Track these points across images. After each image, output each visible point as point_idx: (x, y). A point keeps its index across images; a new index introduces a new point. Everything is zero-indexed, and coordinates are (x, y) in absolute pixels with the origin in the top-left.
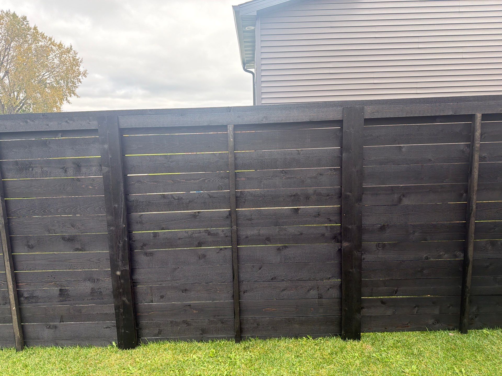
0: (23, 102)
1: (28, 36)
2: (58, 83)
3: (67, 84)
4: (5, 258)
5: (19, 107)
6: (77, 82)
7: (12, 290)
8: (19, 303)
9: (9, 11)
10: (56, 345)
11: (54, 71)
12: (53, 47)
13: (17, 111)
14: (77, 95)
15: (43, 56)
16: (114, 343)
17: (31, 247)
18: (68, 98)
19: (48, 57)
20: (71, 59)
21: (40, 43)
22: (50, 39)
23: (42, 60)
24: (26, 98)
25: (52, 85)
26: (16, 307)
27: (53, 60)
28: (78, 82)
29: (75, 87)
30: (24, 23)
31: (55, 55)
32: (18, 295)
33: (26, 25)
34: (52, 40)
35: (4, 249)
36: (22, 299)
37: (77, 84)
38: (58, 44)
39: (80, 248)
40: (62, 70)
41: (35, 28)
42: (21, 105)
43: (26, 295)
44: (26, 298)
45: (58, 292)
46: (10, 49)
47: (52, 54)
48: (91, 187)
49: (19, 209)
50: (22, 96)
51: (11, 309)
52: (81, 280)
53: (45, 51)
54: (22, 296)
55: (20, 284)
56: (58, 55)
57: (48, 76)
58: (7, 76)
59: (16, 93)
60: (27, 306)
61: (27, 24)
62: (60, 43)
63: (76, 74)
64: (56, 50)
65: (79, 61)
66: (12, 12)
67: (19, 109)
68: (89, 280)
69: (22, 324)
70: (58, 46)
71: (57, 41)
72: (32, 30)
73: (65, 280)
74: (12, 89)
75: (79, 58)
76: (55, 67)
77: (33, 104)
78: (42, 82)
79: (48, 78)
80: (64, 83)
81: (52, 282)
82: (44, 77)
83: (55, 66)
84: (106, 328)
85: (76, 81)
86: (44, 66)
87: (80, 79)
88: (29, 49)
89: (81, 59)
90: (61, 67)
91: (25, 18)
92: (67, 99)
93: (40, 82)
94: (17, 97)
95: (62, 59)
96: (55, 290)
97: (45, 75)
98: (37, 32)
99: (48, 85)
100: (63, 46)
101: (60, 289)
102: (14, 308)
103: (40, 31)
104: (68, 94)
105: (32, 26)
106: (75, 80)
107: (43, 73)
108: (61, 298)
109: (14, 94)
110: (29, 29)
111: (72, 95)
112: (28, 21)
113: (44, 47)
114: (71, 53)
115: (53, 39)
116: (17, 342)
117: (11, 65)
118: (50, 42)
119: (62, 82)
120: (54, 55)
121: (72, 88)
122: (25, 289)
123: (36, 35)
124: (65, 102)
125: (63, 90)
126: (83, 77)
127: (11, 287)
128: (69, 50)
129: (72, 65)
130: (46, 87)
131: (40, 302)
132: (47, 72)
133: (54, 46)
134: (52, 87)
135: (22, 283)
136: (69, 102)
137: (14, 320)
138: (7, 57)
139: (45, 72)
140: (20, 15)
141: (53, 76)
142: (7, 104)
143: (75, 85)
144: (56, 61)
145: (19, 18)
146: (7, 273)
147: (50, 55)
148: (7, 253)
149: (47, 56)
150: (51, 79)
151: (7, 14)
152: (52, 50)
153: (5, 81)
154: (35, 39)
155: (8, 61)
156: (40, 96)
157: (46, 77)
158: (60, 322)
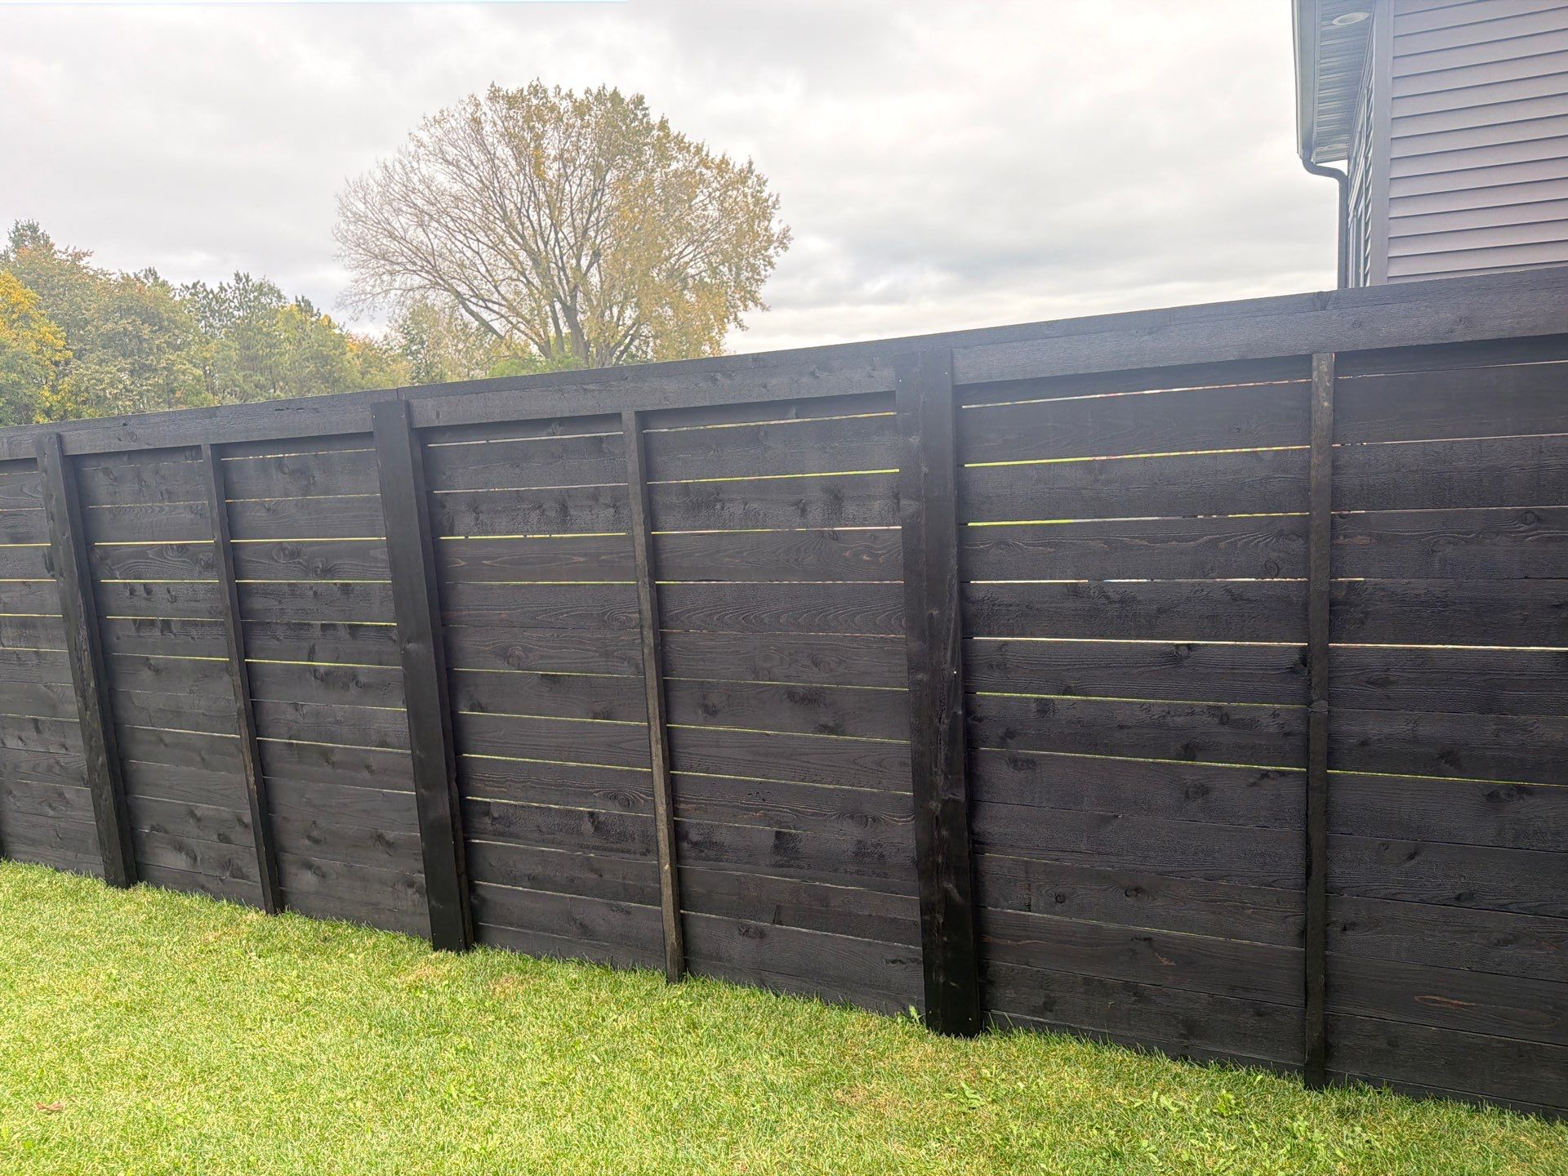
0: (631, 332)
1: (646, 148)
2: (715, 272)
3: (738, 275)
4: (652, 733)
5: (622, 348)
6: (762, 267)
7: (665, 819)
8: (677, 857)
9: (604, 88)
10: (762, 984)
11: (705, 241)
12: (704, 171)
13: (618, 358)
14: (761, 304)
15: (680, 201)
16: (913, 1010)
17: (711, 712)
18: (739, 314)
19: (693, 203)
20: (750, 200)
21: (674, 166)
22: (699, 150)
23: (677, 213)
24: (637, 322)
25: (701, 280)
26: (671, 865)
27: (703, 210)
28: (765, 266)
29: (759, 280)
30: (636, 115)
31: (710, 194)
32: (678, 834)
33: (642, 120)
34: (704, 153)
35: (651, 711)
36: (685, 845)
37: (763, 273)
38: (717, 161)
39: (831, 724)
40: (724, 234)
41: (663, 125)
42: (627, 341)
43: (694, 836)
44: (695, 844)
45: (771, 841)
46: (603, 190)
47: (702, 191)
48: (868, 559)
49: (689, 611)
50: (630, 314)
51: (659, 868)
52: (832, 816)
53: (686, 184)
54: (685, 837)
55: (682, 806)
56: (718, 193)
57: (691, 255)
58: (596, 265)
59: (615, 310)
60: (696, 867)
61: (645, 116)
62: (723, 157)
63: (760, 242)
64: (712, 179)
65: (770, 203)
66: (609, 90)
67: (622, 353)
68: (852, 817)
69: (682, 911)
70: (719, 167)
71: (716, 154)
72: (655, 133)
73: (790, 809)
74: (607, 298)
75: (770, 196)
76: (709, 229)
77: (655, 337)
78: (677, 274)
79: (691, 260)
80: (730, 270)
81: (757, 811)
82: (682, 260)
83: (709, 226)
84: (894, 962)
85: (760, 262)
86: (682, 229)
87: (769, 257)
88: (648, 184)
89: (774, 198)
90: (723, 226)
91: (639, 101)
92: (736, 319)
93: (672, 273)
94: (618, 319)
95: (726, 205)
96: (764, 834)
97: (684, 253)
98: (667, 135)
99: (690, 281)
100: (730, 167)
101: (777, 832)
102: (667, 867)
103: (674, 130)
104: (739, 303)
105: (655, 119)
106: (758, 262)
107: (680, 249)
108: (778, 858)
109: (611, 313)
110: (649, 128)
111: (750, 304)
112: (647, 109)
113: (682, 174)
114: (750, 182)
115: (705, 149)
116: (668, 958)
117: (606, 234)
118: (697, 160)
119: (724, 269)
120: (707, 194)
121: (751, 285)
122: (694, 821)
123: (667, 142)
124: (731, 326)
125: (726, 293)
126: (779, 249)
127: (662, 809)
128: (744, 176)
129: (752, 218)
130: (685, 288)
131: (727, 861)
132: (689, 245)
133: (708, 168)
134: (701, 287)
135: (685, 802)
136: (741, 326)
137: (664, 899)
138: (596, 214)
139: (683, 246)
140: (627, 94)
141: (703, 254)
142: (596, 340)
143: (759, 274)
144: (713, 211)
145: (625, 103)
146: (655, 773)
147: (697, 196)
148: (658, 721)
149: (690, 200)
150: (698, 265)
151: (600, 97)
152: (702, 180)
153: (592, 280)
154: (663, 157)
155: (598, 223)
156: (670, 312)
157: (686, 259)
158: (774, 922)
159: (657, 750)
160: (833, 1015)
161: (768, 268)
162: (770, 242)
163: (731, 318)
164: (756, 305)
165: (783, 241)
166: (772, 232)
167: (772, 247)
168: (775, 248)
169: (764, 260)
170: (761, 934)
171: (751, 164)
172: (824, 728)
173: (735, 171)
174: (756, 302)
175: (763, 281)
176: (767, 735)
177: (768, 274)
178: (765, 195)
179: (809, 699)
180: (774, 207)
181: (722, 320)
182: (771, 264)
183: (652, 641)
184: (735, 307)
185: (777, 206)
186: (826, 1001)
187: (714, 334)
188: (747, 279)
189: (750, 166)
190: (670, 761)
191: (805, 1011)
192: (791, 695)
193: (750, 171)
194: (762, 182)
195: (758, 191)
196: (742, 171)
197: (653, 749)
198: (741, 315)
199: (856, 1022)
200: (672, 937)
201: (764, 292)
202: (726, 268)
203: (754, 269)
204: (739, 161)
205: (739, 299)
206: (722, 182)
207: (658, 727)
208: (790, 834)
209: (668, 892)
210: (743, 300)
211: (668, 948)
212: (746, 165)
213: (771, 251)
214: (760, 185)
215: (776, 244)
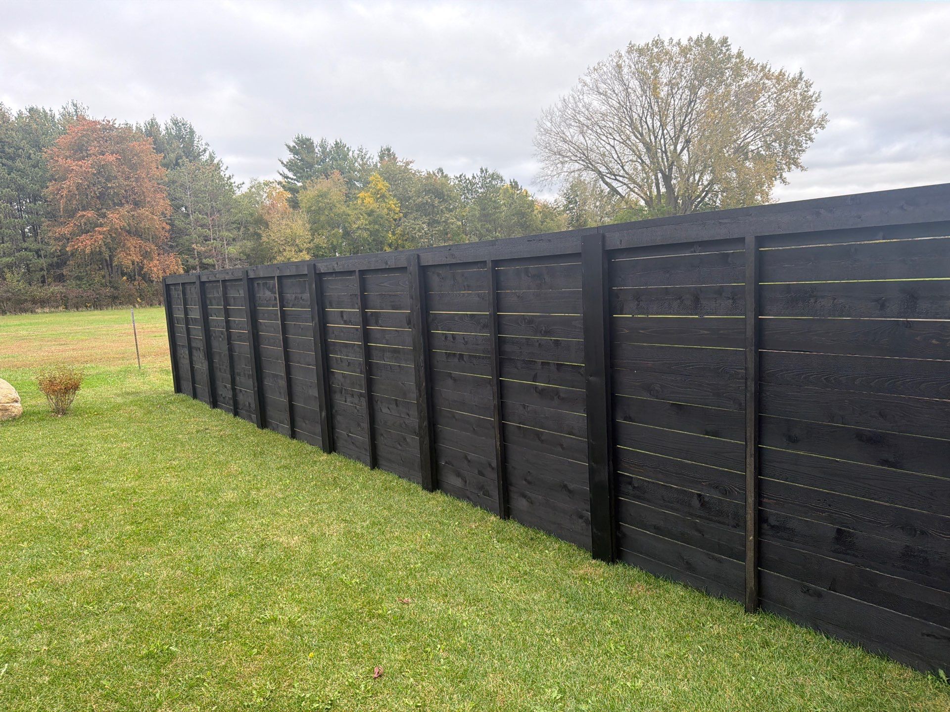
0: (707, 189)
1: (726, 71)
2: (768, 147)
3: (785, 148)
4: (748, 450)
5: (699, 199)
7: (752, 507)
8: (759, 533)
9: (701, 35)
10: (817, 628)
11: (763, 127)
12: (766, 81)
13: (696, 206)
14: (801, 166)
15: (748, 103)
16: (942, 673)
19: (756, 103)
21: (746, 80)
22: (763, 68)
23: (745, 111)
24: (711, 183)
25: (758, 153)
26: (754, 537)
27: (764, 107)
28: (806, 140)
29: (800, 150)
30: (722, 50)
31: (769, 96)
32: (761, 519)
33: (725, 53)
34: (767, 70)
35: (748, 434)
36: (765, 526)
37: (804, 145)
38: (776, 74)
39: (891, 459)
40: (777, 122)
41: (740, 55)
42: (703, 195)
43: (772, 521)
44: (773, 527)
45: (833, 534)
46: (696, 101)
47: (764, 95)
48: (937, 343)
49: (782, 371)
50: (707, 178)
52: (885, 525)
53: (752, 92)
54: (766, 521)
55: (765, 500)
56: (775, 95)
57: (752, 137)
58: (686, 149)
59: (697, 177)
60: (772, 542)
61: (727, 50)
62: (781, 72)
64: (771, 86)
65: (814, 98)
66: (705, 35)
67: (699, 202)
69: (759, 568)
70: (777, 78)
71: (775, 70)
72: (734, 60)
73: (850, 515)
74: (692, 168)
75: (814, 94)
76: (766, 120)
77: (723, 191)
78: (742, 151)
79: (752, 141)
80: (780, 145)
81: (823, 512)
82: (746, 141)
83: (767, 117)
86: (746, 120)
88: (727, 94)
89: (817, 95)
90: (777, 117)
91: (724, 41)
92: (781, 177)
93: (737, 151)
94: (699, 181)
95: (781, 102)
96: (829, 529)
97: (747, 137)
98: (742, 61)
99: (750, 155)
100: (786, 77)
101: (838, 529)
102: (751, 538)
103: (746, 56)
104: (784, 166)
105: (734, 51)
106: (801, 139)
107: (745, 134)
108: (838, 546)
109: (694, 178)
110: (729, 58)
111: (793, 167)
112: (729, 45)
113: (751, 85)
114: (799, 86)
115: (768, 67)
116: (748, 594)
117: (695, 128)
118: (762, 74)
120: (767, 96)
123: (741, 65)
124: (777, 183)
125: (776, 160)
126: (818, 129)
127: (751, 500)
128: (795, 83)
130: (746, 159)
131: (796, 542)
132: (752, 131)
133: (768, 79)
134: (758, 157)
136: (784, 182)
137: (748, 558)
138: (689, 117)
139: (747, 132)
140: (716, 38)
141: (761, 136)
142: (683, 195)
143: (801, 146)
144: (770, 108)
145: (715, 43)
146: (748, 476)
147: (759, 99)
149: (754, 102)
150: (757, 143)
151: (698, 42)
152: (764, 87)
153: (683, 157)
154: (738, 74)
155: (690, 122)
156: (734, 175)
157: (749, 140)
158: (830, 590)
159: (751, 462)
160: (872, 661)
161: (809, 142)
162: (811, 124)
163: (777, 177)
164: (797, 168)
165: (822, 123)
166: (813, 117)
167: (813, 127)
168: (815, 128)
169: (806, 137)
170: (819, 595)
171: (801, 73)
172: (885, 462)
173: (789, 79)
174: (797, 165)
175: (804, 151)
176: (837, 461)
177: (808, 146)
178: (810, 93)
179: (874, 441)
180: (816, 101)
181: (771, 178)
182: (811, 139)
183: (753, 389)
184: (782, 169)
185: (818, 100)
186: (867, 650)
187: (765, 188)
188: (792, 150)
189: (801, 75)
190: (759, 469)
191: (851, 654)
192: (860, 436)
193: (801, 78)
194: (808, 85)
195: (805, 91)
196: (794, 79)
197: (748, 460)
198: (784, 175)
199: (892, 670)
200: (751, 583)
201: (803, 158)
202: (777, 144)
203: (798, 143)
204: (792, 71)
205: (785, 164)
206: (779, 88)
207: (753, 446)
208: (849, 532)
209: (750, 555)
210: (788, 164)
211: (748, 590)
212: (797, 75)
213: (812, 130)
214: (807, 87)
215: (816, 126)
